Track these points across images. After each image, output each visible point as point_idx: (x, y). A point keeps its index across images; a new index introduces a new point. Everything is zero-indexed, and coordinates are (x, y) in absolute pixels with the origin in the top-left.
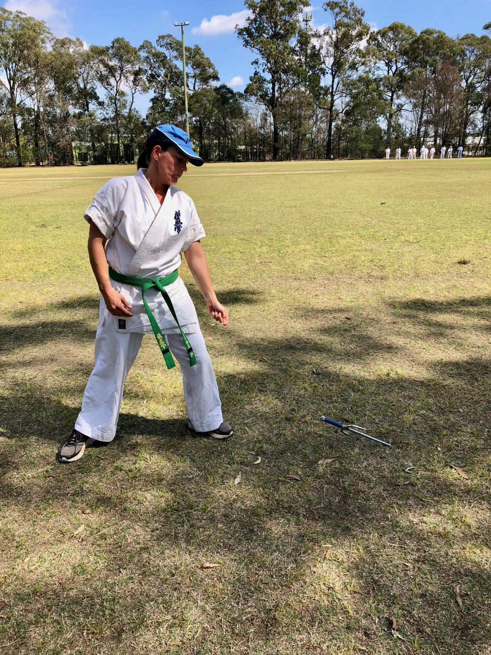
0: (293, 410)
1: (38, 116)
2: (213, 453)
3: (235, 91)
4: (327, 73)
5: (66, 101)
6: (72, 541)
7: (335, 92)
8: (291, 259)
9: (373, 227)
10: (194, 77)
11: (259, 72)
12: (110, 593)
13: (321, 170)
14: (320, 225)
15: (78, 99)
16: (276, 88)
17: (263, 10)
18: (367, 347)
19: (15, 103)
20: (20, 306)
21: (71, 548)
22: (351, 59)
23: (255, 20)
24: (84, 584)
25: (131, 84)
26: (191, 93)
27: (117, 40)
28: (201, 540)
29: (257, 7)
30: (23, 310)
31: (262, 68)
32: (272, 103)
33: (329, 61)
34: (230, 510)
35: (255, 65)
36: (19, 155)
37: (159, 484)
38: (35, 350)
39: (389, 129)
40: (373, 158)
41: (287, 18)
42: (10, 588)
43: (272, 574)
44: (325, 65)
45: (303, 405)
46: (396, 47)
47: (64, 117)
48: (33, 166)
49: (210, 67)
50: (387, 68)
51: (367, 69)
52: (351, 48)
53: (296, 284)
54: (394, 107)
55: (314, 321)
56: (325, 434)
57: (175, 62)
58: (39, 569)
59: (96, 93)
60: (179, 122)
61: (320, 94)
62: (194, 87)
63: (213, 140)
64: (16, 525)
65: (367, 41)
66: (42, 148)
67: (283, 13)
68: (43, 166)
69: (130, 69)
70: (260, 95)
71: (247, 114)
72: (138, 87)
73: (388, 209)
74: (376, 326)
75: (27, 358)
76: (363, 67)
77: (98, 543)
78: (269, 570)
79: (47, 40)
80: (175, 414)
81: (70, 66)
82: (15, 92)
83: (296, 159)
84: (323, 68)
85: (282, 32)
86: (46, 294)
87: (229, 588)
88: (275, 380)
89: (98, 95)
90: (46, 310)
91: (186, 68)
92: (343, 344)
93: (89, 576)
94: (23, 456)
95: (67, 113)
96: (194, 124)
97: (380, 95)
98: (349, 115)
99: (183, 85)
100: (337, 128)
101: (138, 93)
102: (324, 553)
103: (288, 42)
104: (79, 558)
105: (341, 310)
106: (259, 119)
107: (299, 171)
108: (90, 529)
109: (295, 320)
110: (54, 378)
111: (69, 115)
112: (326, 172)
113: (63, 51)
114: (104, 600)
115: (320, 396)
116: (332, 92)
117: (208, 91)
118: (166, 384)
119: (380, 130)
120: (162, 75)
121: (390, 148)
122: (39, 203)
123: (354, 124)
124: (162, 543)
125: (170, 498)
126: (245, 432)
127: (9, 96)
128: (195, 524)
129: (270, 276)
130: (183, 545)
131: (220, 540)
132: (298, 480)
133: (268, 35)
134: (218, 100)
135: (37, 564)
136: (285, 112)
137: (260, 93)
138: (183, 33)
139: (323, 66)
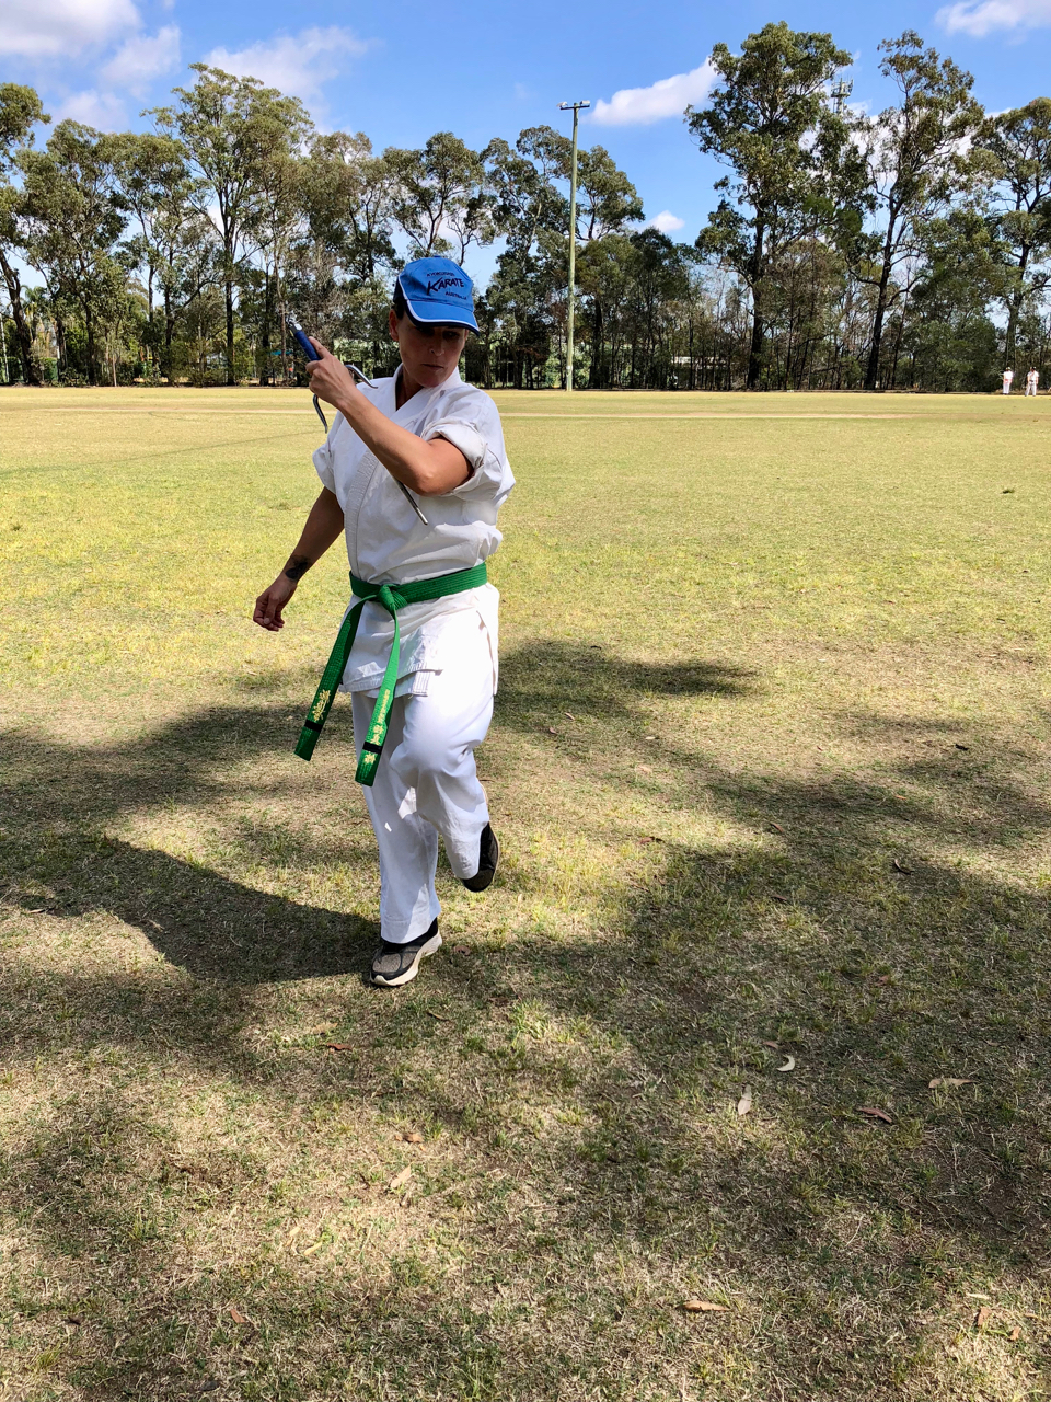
0: (857, 953)
1: (272, 287)
2: (680, 1034)
3: (675, 242)
4: (881, 206)
5: (330, 256)
6: (387, 1202)
7: (895, 247)
8: (813, 603)
9: (993, 542)
10: (592, 211)
11: (728, 204)
12: (476, 1338)
13: (857, 413)
14: (871, 532)
15: (353, 254)
16: (765, 237)
17: (747, 74)
18: (1013, 818)
19: (232, 261)
20: (248, 670)
21: (385, 1217)
22: (936, 176)
23: (729, 96)
24: (419, 1308)
25: (462, 225)
26: (583, 244)
27: (438, 139)
28: (675, 1240)
29: (735, 69)
30: (254, 678)
31: (736, 194)
32: (752, 268)
33: (887, 180)
34: (732, 1174)
35: (721, 190)
36: (229, 364)
37: (566, 1093)
38: (283, 765)
39: (1011, 328)
40: (970, 391)
41: (799, 90)
42: (262, 1293)
43: (850, 1348)
44: (876, 187)
45: (880, 943)
46: (1039, 150)
47: (324, 289)
48: (255, 385)
49: (625, 193)
50: (1015, 196)
51: (971, 198)
52: (937, 152)
53: (829, 660)
54: (1028, 281)
55: (882, 747)
56: (941, 1017)
57: (554, 182)
58: (322, 1258)
59: (388, 243)
60: (555, 304)
61: (861, 250)
62: (590, 233)
63: (621, 342)
64: (268, 1148)
65: (973, 139)
66: (275, 350)
67: (790, 81)
68: (273, 385)
69: (462, 195)
70: (729, 252)
71: (697, 292)
72: (475, 232)
73: (1022, 505)
74: (1029, 769)
75: (267, 780)
76: (961, 194)
77: (443, 1215)
78: (843, 1338)
79: (302, 139)
80: (586, 933)
81: (343, 188)
82: (234, 239)
83: (798, 387)
84: (872, 195)
85: (786, 119)
86: (298, 648)
87: (752, 1370)
88: (807, 877)
89: (393, 246)
90: (301, 681)
91: (576, 194)
92: (956, 806)
93: (429, 1291)
94: (271, 994)
95: (329, 282)
96: (586, 310)
97: (997, 254)
98: (922, 296)
99: (568, 228)
100: (893, 324)
101: (473, 243)
102: (971, 1313)
103: (797, 140)
104: (404, 1243)
105: (942, 726)
106: (723, 300)
107: (807, 412)
108: (423, 1180)
109: (836, 742)
110: (324, 826)
111: (333, 286)
112: (869, 417)
113: (332, 158)
114: (466, 1353)
115: (917, 925)
116: (888, 246)
117: (619, 242)
118: (560, 863)
119: (992, 329)
120: (526, 209)
121: (1013, 369)
122: (271, 459)
123: (932, 317)
124: (585, 1233)
125: (593, 1129)
126: (752, 994)
127: (221, 246)
128: (657, 1198)
129: (769, 637)
130: (635, 1246)
131: (717, 1246)
132: (888, 1123)
133: (756, 125)
134: (638, 259)
135: (317, 1246)
136: (782, 288)
137: (729, 247)
138: (575, 124)
139: (871, 190)
